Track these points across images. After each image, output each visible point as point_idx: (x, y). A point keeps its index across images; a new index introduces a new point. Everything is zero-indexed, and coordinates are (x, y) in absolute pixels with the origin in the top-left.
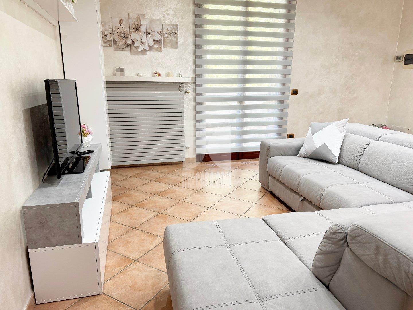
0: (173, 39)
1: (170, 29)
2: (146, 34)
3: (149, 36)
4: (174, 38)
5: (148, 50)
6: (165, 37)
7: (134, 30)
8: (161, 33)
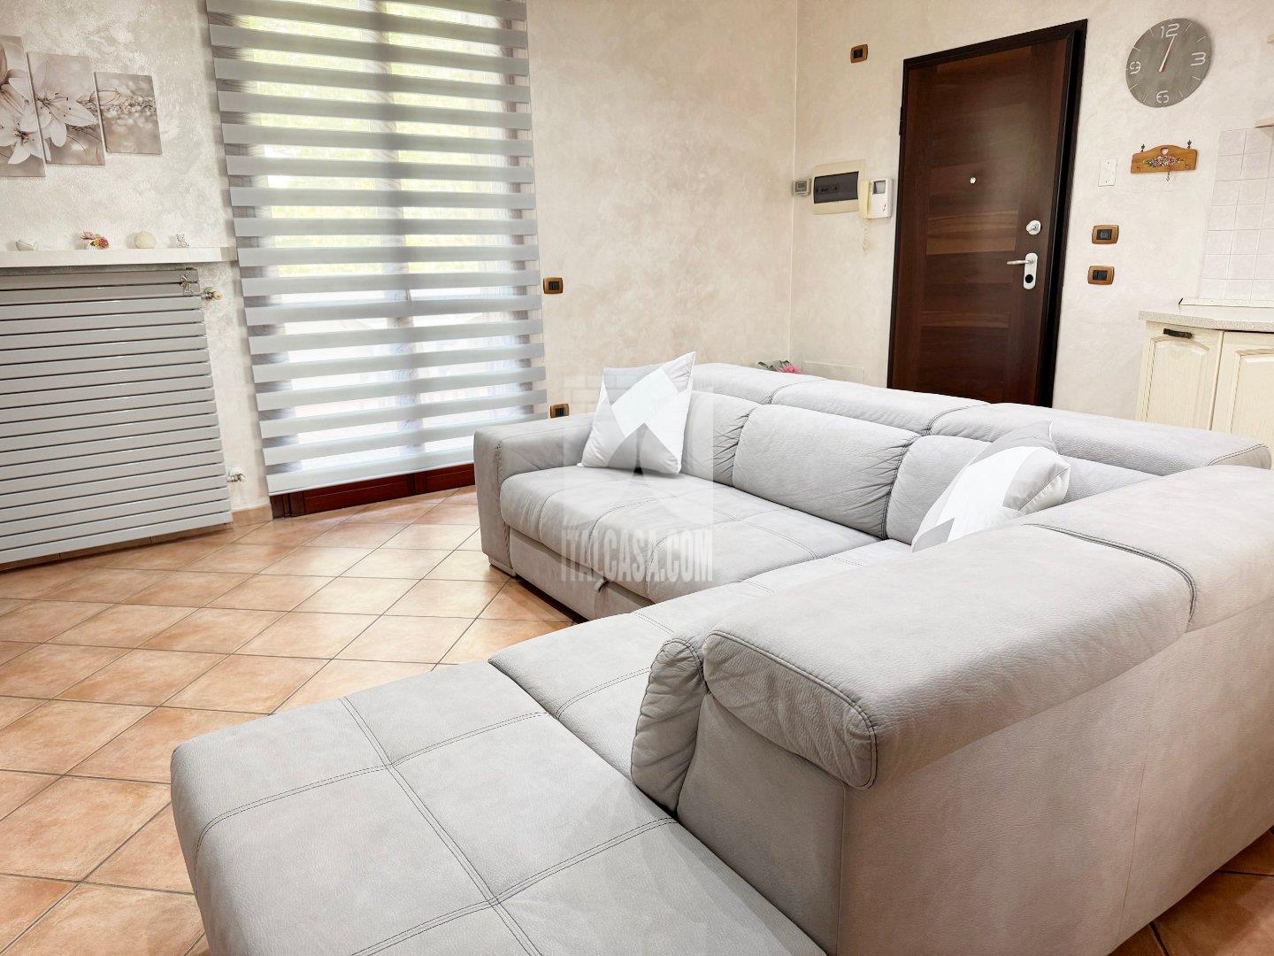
0: (141, 125)
1: (123, 90)
2: (32, 104)
3: (45, 111)
4: (143, 120)
5: (49, 159)
6: (113, 119)
8: (91, 103)
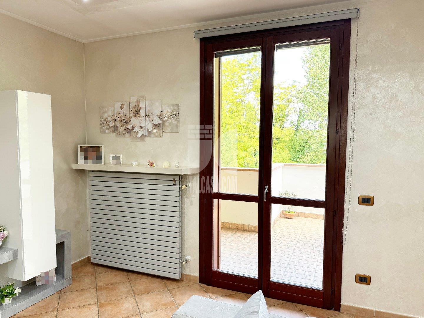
0: (173, 122)
2: (145, 117)
3: (148, 119)
5: (147, 135)
6: (165, 121)
7: (134, 114)
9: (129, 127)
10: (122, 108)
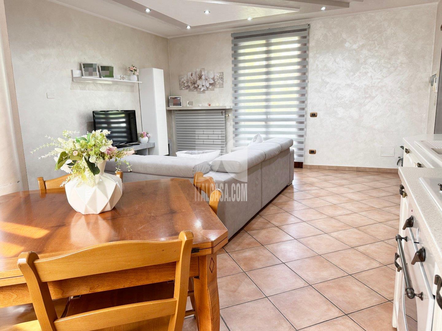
1: (218, 75)
2: (205, 80)
4: (221, 81)
5: (206, 90)
6: (216, 81)
7: (199, 79)
8: (213, 79)
9: (196, 86)
10: (192, 75)
